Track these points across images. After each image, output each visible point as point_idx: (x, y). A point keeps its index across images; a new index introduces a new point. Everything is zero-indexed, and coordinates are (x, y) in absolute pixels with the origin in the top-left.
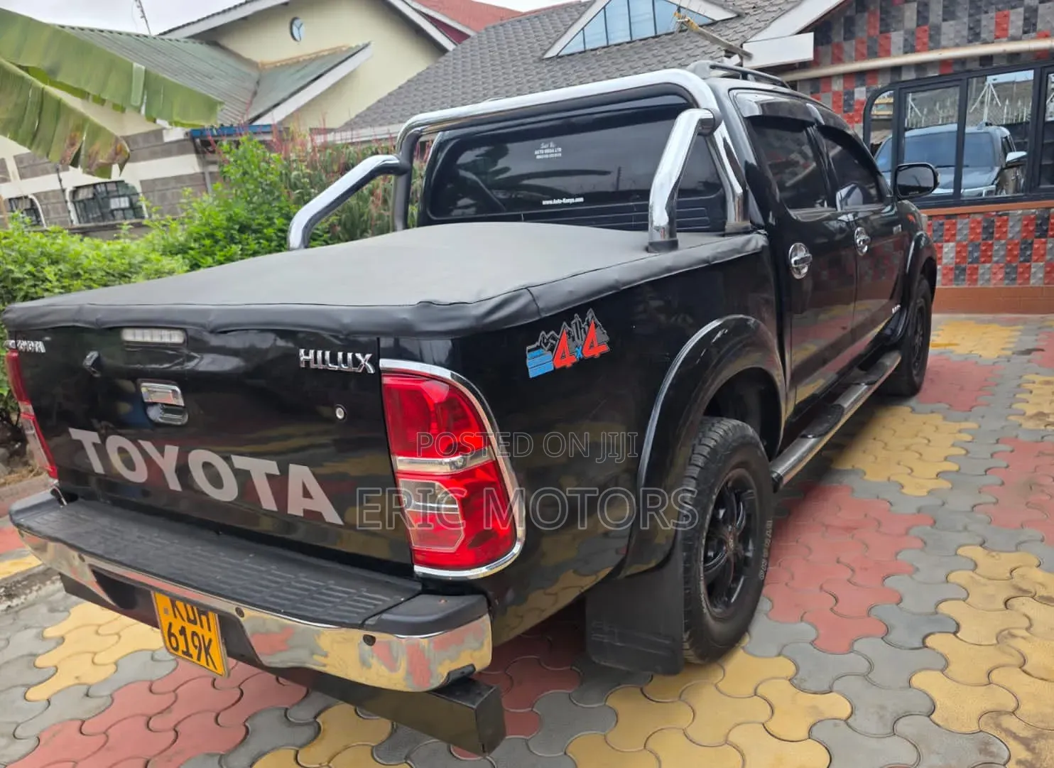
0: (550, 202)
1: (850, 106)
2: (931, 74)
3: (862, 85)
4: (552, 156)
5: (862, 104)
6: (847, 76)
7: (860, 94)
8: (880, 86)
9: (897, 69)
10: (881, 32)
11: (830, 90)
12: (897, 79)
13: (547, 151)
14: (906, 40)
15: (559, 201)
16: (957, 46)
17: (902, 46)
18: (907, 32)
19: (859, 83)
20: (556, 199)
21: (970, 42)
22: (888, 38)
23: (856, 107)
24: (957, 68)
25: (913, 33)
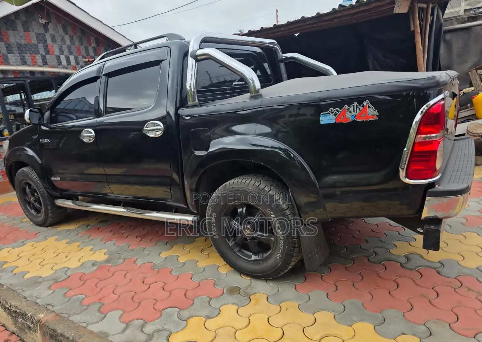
2: (10, 76)
16: (18, 65)
21: (23, 65)
24: (21, 75)
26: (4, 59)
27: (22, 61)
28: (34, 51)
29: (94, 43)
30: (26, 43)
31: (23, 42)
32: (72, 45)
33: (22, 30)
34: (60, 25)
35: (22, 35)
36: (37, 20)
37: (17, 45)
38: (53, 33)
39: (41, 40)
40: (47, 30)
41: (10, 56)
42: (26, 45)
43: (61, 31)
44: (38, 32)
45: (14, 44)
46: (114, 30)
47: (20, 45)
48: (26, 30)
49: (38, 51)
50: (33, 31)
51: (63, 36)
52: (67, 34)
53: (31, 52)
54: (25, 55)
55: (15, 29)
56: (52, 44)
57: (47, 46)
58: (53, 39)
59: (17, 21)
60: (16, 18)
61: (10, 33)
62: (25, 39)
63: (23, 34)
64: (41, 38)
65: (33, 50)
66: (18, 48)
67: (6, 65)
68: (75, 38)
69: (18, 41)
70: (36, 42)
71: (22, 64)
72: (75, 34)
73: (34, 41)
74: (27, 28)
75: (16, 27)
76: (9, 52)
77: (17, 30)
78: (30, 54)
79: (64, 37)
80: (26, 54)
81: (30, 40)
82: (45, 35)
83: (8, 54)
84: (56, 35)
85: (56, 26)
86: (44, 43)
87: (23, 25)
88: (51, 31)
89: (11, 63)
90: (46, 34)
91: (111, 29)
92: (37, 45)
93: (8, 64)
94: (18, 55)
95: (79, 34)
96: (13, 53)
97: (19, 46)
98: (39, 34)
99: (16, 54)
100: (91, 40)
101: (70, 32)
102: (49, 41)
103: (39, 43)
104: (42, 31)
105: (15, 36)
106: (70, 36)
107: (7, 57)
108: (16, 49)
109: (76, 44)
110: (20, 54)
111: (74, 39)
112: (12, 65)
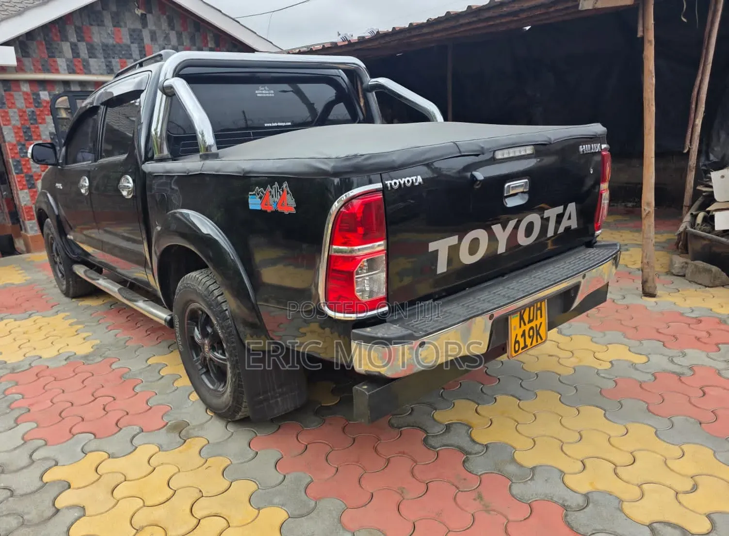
0: (268, 125)
1: (39, 103)
3: (44, 90)
4: (267, 95)
5: (48, 103)
6: (31, 82)
7: (44, 95)
8: (57, 92)
9: (66, 83)
10: (49, 57)
11: (20, 90)
12: (68, 89)
13: (264, 92)
14: (68, 65)
15: (275, 124)
16: (102, 74)
17: (66, 68)
18: (67, 60)
19: (41, 89)
20: (274, 123)
22: (55, 62)
23: (45, 104)
25: (71, 62)
26: (84, 66)
27: (108, 68)
28: (124, 54)
29: (213, 42)
30: (115, 43)
31: (111, 41)
32: (179, 45)
33: (111, 25)
34: (165, 17)
35: (110, 32)
36: (133, 11)
37: (102, 46)
38: (154, 28)
39: (135, 39)
40: (145, 24)
41: (92, 61)
42: (114, 46)
43: (165, 26)
44: (132, 27)
45: (98, 45)
46: (239, 22)
47: (107, 46)
48: (117, 24)
49: (131, 55)
50: (126, 26)
51: (167, 32)
52: (173, 29)
53: (121, 56)
54: (113, 60)
55: (101, 24)
56: (151, 44)
57: (144, 47)
58: (153, 38)
59: (105, 13)
60: (103, 9)
61: (95, 29)
62: (113, 38)
63: (111, 30)
64: (136, 36)
65: (123, 52)
66: (104, 50)
67: (86, 74)
68: (185, 35)
69: (104, 40)
70: (129, 42)
71: (107, 72)
72: (185, 30)
73: (126, 40)
74: (118, 23)
75: (102, 21)
76: (91, 55)
77: (104, 25)
78: (120, 58)
79: (169, 34)
80: (114, 58)
81: (121, 39)
82: (141, 31)
83: (90, 59)
84: (157, 31)
85: (159, 19)
86: (139, 43)
87: (112, 18)
88: (151, 26)
89: (93, 71)
90: (143, 30)
91: (234, 21)
92: (129, 47)
93: (89, 73)
94: (103, 60)
95: (191, 29)
96: (95, 57)
97: (106, 48)
98: (134, 30)
99: (100, 58)
100: (209, 39)
101: (178, 27)
102: (147, 40)
103: (132, 43)
104: (138, 25)
105: (101, 34)
106: (177, 33)
107: (88, 62)
108: (101, 51)
109: (185, 44)
110: (105, 58)
111: (184, 37)
112: (94, 74)
